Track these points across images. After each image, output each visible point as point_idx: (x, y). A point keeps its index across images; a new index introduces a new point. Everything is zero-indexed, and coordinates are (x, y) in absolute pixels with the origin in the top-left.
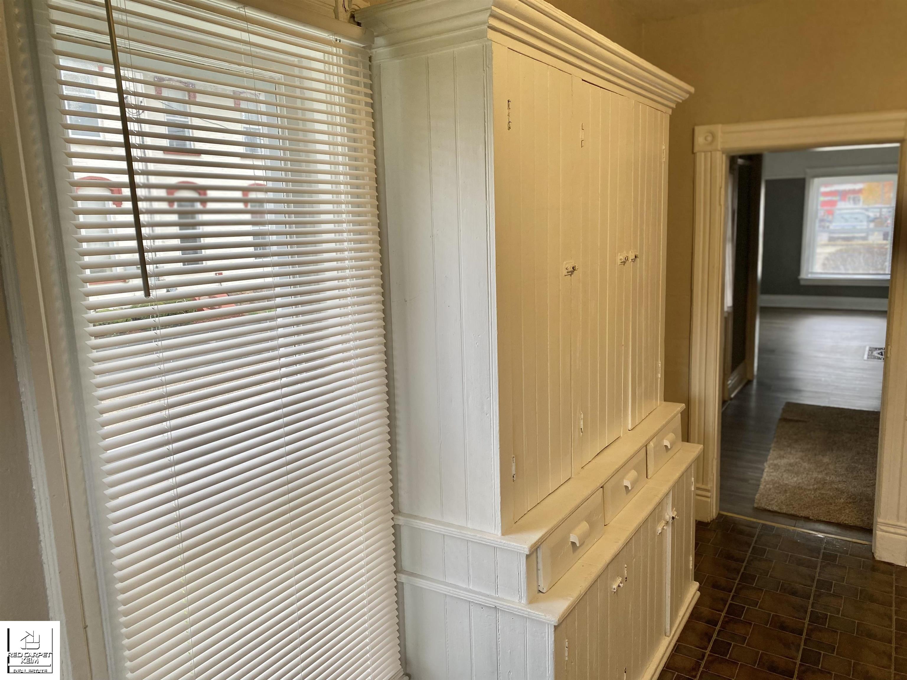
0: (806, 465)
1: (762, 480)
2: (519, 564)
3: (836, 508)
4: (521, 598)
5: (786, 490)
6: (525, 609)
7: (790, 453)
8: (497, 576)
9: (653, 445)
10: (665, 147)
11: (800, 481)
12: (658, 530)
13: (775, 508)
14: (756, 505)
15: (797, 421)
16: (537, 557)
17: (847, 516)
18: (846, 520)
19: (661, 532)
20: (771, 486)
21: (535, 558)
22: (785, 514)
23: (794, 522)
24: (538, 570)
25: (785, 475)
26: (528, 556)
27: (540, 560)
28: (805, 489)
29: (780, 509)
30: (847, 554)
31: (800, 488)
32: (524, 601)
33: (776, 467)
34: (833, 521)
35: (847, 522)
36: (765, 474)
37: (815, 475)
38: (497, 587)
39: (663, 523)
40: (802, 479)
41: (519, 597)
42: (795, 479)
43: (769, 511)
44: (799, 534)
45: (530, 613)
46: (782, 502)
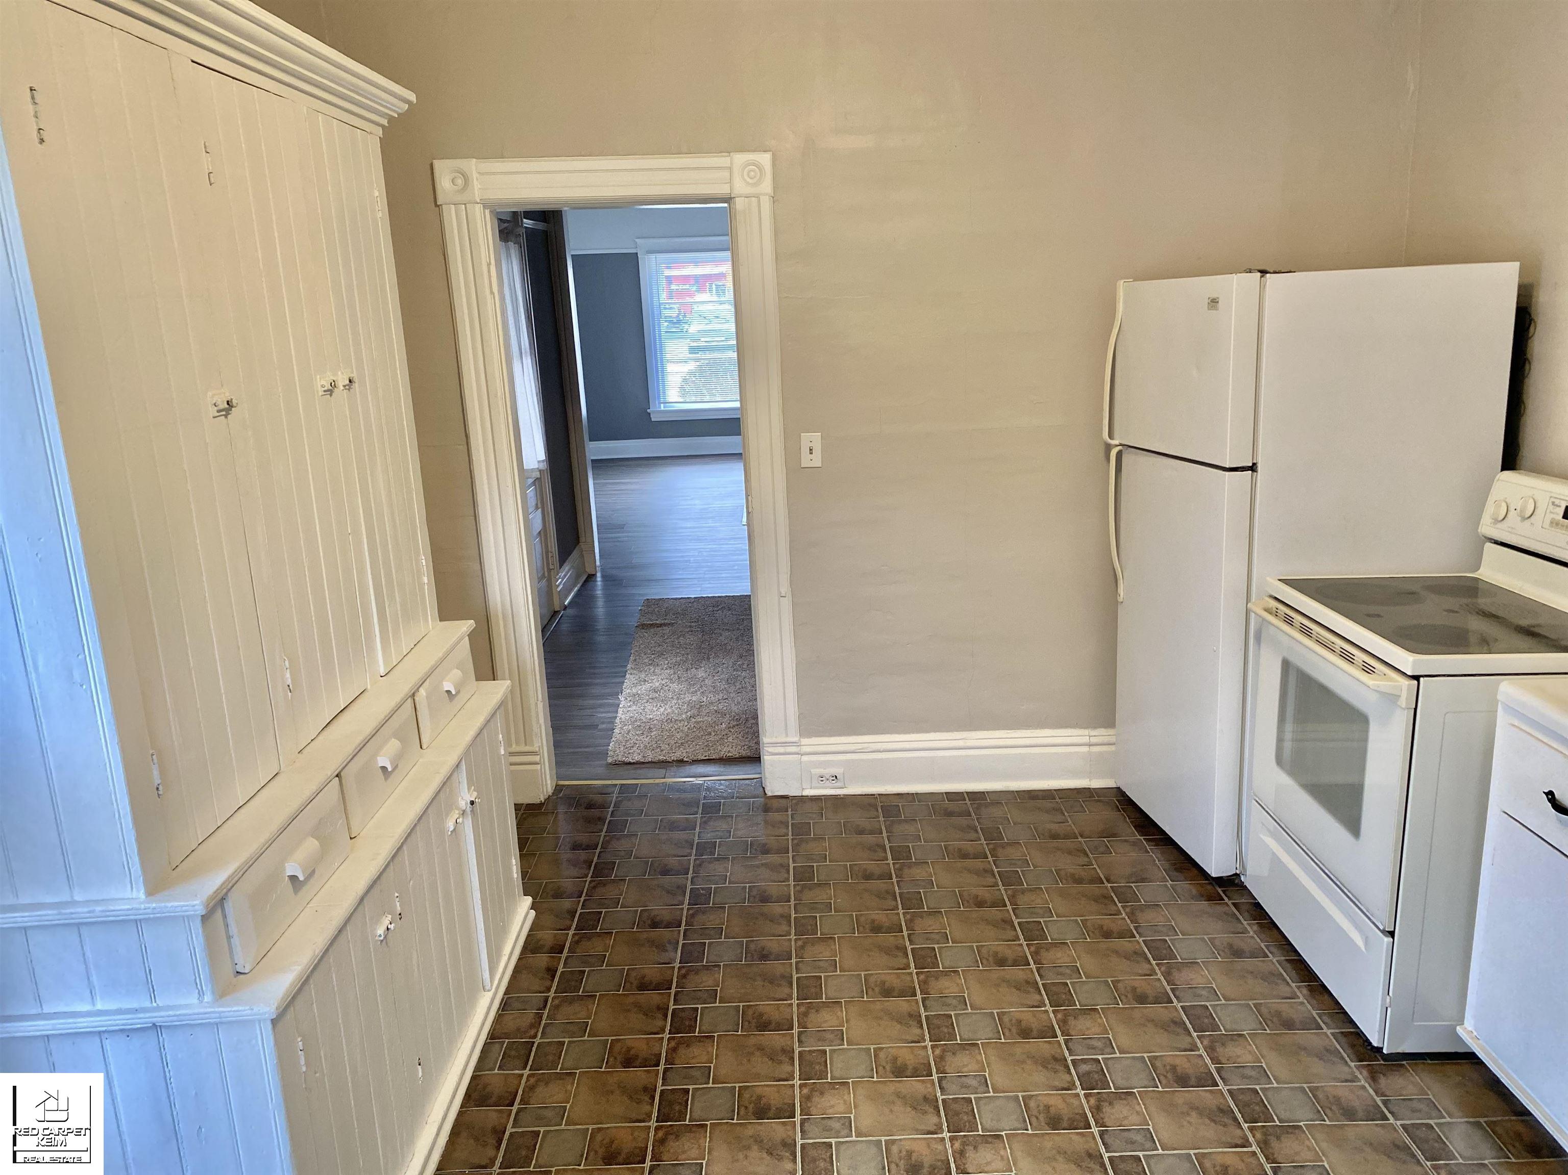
0: (675, 686)
1: (618, 720)
2: (190, 938)
3: (717, 738)
4: (201, 994)
5: (650, 728)
6: (213, 1010)
7: (654, 673)
8: (150, 971)
9: (425, 694)
10: (378, 192)
11: (669, 710)
12: (449, 827)
13: (637, 758)
14: (610, 760)
15: (661, 625)
16: (225, 917)
17: (730, 746)
18: (729, 752)
19: (454, 829)
20: (630, 727)
21: (222, 919)
22: (652, 762)
23: (663, 771)
24: (229, 937)
25: (649, 707)
26: (205, 918)
27: (231, 920)
28: (676, 720)
29: (644, 757)
30: (733, 797)
31: (669, 721)
32: (208, 998)
33: (635, 698)
34: (714, 757)
35: (730, 754)
36: (620, 711)
37: (688, 697)
38: (151, 990)
39: (455, 814)
40: (672, 707)
41: (199, 993)
42: (662, 710)
43: (630, 763)
44: (671, 787)
45: (222, 1014)
46: (646, 747)
